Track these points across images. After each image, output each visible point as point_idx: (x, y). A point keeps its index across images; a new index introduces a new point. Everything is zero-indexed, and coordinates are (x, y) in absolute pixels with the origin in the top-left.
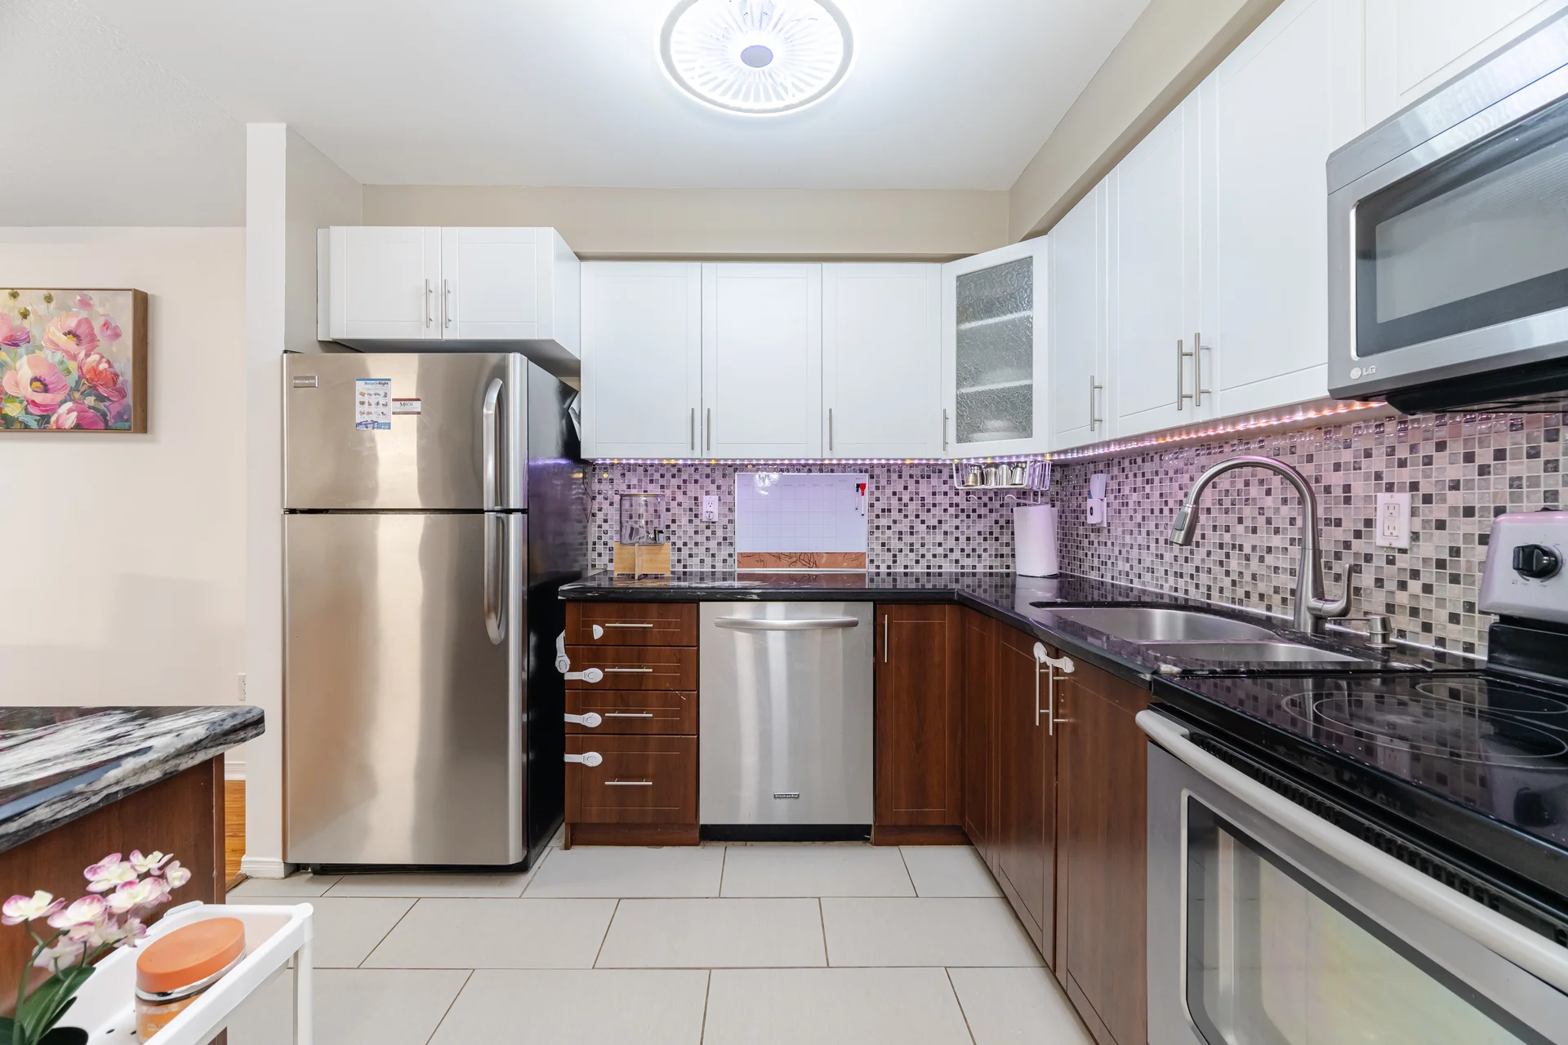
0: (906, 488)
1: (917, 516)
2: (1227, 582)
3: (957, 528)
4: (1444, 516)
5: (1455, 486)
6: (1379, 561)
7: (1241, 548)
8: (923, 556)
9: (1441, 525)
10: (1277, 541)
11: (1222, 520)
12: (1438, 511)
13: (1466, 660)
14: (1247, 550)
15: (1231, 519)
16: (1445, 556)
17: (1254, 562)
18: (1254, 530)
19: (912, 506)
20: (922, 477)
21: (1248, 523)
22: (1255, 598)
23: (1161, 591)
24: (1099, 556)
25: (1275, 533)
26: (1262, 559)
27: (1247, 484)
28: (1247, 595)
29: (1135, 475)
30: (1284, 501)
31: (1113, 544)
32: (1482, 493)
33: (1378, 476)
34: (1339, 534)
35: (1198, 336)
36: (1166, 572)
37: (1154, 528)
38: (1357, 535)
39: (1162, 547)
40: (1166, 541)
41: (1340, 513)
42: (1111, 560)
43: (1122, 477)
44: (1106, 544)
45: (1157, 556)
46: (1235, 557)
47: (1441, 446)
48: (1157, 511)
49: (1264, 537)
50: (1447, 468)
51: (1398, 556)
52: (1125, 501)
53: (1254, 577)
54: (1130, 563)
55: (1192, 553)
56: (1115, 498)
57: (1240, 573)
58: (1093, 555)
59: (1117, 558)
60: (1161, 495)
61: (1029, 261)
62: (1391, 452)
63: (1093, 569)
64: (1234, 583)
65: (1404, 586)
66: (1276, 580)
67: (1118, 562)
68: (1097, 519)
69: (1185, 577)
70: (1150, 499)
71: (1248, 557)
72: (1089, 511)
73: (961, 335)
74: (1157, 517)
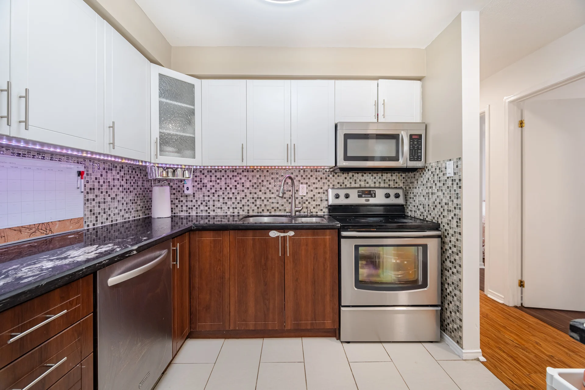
0: (101, 175)
1: (107, 192)
2: (256, 208)
3: (123, 198)
4: (312, 189)
5: (314, 183)
6: (300, 198)
7: (261, 198)
8: (109, 215)
9: (312, 191)
10: (273, 196)
11: (254, 191)
12: (311, 188)
13: (316, 215)
14: (263, 198)
15: (257, 191)
16: (312, 196)
17: (265, 201)
18: (265, 193)
19: (105, 186)
20: (109, 170)
21: (263, 191)
22: (265, 211)
23: (226, 214)
24: (187, 206)
25: (272, 194)
26: (268, 201)
27: (263, 181)
28: (263, 210)
29: (211, 176)
30: (275, 186)
31: (197, 201)
32: (319, 185)
33: (299, 181)
34: (290, 193)
35: (294, 144)
36: (229, 208)
37: (222, 194)
38: (295, 193)
39: (226, 200)
40: (228, 198)
41: (290, 188)
42: (196, 207)
43: (203, 176)
44: (192, 201)
45: (224, 203)
46: (258, 201)
47: (311, 176)
48: (223, 188)
49: (268, 195)
50: (313, 180)
51: (303, 197)
52: (205, 185)
53: (265, 205)
54: (208, 207)
55: (241, 201)
56: (198, 184)
57: (260, 205)
58: (182, 206)
59: (199, 206)
60: (226, 183)
61: (193, 86)
62: (302, 176)
63: (182, 211)
64: (258, 208)
65: (305, 203)
66: (272, 205)
67: (201, 207)
68: (190, 192)
69: (238, 208)
70: (220, 185)
71: (263, 201)
72: (185, 189)
73: (161, 103)
74: (223, 190)
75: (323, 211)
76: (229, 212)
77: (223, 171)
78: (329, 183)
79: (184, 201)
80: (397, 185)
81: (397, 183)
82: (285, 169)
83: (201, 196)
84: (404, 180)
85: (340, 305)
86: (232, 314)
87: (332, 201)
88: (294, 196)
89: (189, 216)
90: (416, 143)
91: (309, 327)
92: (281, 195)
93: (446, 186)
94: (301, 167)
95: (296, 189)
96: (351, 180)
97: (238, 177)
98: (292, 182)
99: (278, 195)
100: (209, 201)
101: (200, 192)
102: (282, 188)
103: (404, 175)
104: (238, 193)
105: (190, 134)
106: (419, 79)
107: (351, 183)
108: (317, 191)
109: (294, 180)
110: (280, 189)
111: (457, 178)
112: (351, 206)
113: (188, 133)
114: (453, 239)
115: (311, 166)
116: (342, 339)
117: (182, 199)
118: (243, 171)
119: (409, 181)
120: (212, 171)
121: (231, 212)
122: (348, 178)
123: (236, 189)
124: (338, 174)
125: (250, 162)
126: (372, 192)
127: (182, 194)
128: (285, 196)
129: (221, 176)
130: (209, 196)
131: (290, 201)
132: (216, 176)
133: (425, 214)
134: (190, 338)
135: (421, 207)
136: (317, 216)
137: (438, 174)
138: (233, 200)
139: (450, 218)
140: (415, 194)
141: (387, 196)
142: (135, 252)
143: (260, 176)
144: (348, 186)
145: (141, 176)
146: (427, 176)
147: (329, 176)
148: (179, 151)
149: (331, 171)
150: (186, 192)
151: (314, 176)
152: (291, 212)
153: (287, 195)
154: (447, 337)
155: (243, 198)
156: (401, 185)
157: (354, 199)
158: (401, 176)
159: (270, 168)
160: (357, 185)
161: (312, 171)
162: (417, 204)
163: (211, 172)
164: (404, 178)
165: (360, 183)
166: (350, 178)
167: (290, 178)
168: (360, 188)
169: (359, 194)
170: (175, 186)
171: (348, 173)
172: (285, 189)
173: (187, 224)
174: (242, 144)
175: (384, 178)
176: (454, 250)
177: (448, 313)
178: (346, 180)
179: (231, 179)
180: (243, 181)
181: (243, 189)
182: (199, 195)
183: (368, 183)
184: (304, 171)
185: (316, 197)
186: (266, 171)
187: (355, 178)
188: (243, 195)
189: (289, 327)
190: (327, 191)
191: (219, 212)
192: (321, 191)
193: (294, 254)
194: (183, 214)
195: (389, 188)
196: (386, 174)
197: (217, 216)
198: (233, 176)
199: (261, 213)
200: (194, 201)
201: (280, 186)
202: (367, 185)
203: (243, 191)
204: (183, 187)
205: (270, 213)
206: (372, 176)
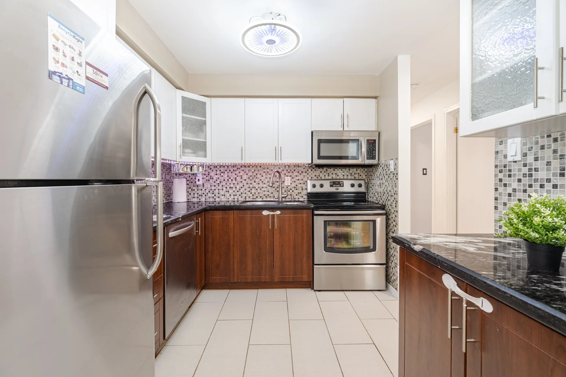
2: (251, 195)
5: (297, 176)
6: (285, 188)
7: (255, 187)
9: (295, 182)
10: (264, 186)
11: (250, 182)
12: (294, 180)
14: (257, 188)
15: (252, 182)
16: (295, 186)
17: (259, 190)
18: (259, 184)
21: (257, 182)
22: (259, 197)
23: (228, 200)
24: (198, 194)
25: (264, 184)
26: (261, 189)
27: (257, 174)
28: (257, 197)
29: (216, 171)
30: (266, 178)
31: (205, 190)
32: (300, 177)
33: (285, 174)
34: (278, 184)
35: (281, 147)
36: (230, 195)
37: (225, 184)
38: (282, 184)
39: (228, 189)
40: (230, 188)
41: (278, 180)
42: (205, 194)
43: (210, 171)
44: (202, 190)
45: (226, 191)
46: (253, 189)
47: (294, 170)
48: (226, 180)
49: (261, 185)
50: (296, 173)
51: (288, 187)
52: (212, 177)
53: (259, 193)
54: (214, 194)
55: (240, 189)
56: (207, 176)
57: (255, 193)
58: (194, 194)
59: (207, 193)
60: (228, 176)
61: (205, 103)
62: (287, 170)
63: (194, 198)
64: (253, 195)
65: (289, 191)
66: (264, 193)
67: (208, 194)
68: (200, 183)
69: (238, 196)
70: (223, 177)
71: (257, 189)
72: (197, 180)
73: (183, 118)
74: (226, 182)
75: (304, 197)
76: (231, 198)
77: (226, 167)
78: (308, 176)
79: (196, 190)
80: (360, 178)
81: (360, 175)
82: (273, 165)
83: (209, 186)
84: (366, 174)
85: (313, 264)
86: (236, 270)
87: (310, 189)
88: (281, 185)
89: (200, 201)
90: (371, 146)
91: (291, 280)
92: (271, 185)
93: (390, 178)
94: (286, 164)
95: (282, 181)
96: (325, 173)
97: (238, 171)
98: (279, 175)
99: (269, 185)
100: (215, 190)
101: (208, 183)
102: (272, 179)
103: (366, 170)
104: (238, 184)
105: (203, 139)
106: (375, 98)
107: (325, 176)
108: (299, 182)
109: (281, 174)
110: (270, 180)
111: (395, 172)
112: (325, 193)
113: (201, 139)
114: (394, 216)
115: (293, 163)
116: (315, 289)
117: (194, 188)
118: (241, 167)
119: (369, 174)
120: (218, 166)
121: (232, 198)
122: (323, 172)
123: (236, 180)
124: (315, 169)
125: (248, 160)
126: (341, 183)
127: (194, 184)
128: (274, 186)
129: (224, 170)
130: (215, 186)
131: (278, 189)
132: (220, 171)
133: (379, 199)
134: (205, 289)
135: (376, 194)
136: (299, 201)
137: (386, 170)
138: (234, 189)
139: (392, 201)
140: (373, 184)
141: (353, 185)
142: (180, 219)
143: (255, 170)
144: (323, 178)
145: (164, 170)
146: (380, 171)
147: (308, 170)
148: (194, 152)
149: (310, 167)
150: (198, 183)
151: (296, 170)
152: (278, 198)
153: (275, 185)
154: (390, 287)
155: (242, 188)
156: (364, 177)
157: (327, 188)
158: (364, 170)
159: (262, 164)
160: (330, 178)
161: (295, 167)
162: (374, 192)
163: (216, 167)
164: (366, 172)
165: (332, 176)
166: (325, 172)
167: (278, 172)
168: (332, 179)
169: (331, 184)
170: (188, 178)
171: (323, 168)
172: (274, 180)
173: (198, 207)
174: (242, 147)
175: (351, 172)
176: (394, 223)
177: (391, 269)
178: (322, 173)
179: (232, 172)
180: (241, 174)
181: (242, 180)
182: (208, 185)
183: (338, 176)
184: (289, 167)
185: (298, 187)
186: (259, 166)
187: (328, 172)
188: (241, 185)
189: (276, 280)
190: (306, 182)
191: (223, 199)
192: (302, 182)
193: (281, 228)
194: (195, 200)
195: (355, 179)
196: (352, 169)
197: (221, 201)
198: (234, 170)
199: (255, 199)
200: (203, 190)
201: (270, 178)
202: (338, 178)
203: (241, 182)
204: (195, 178)
205: (262, 199)
206: (342, 170)
